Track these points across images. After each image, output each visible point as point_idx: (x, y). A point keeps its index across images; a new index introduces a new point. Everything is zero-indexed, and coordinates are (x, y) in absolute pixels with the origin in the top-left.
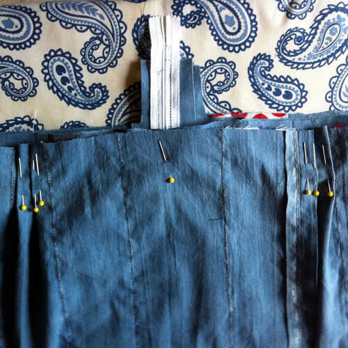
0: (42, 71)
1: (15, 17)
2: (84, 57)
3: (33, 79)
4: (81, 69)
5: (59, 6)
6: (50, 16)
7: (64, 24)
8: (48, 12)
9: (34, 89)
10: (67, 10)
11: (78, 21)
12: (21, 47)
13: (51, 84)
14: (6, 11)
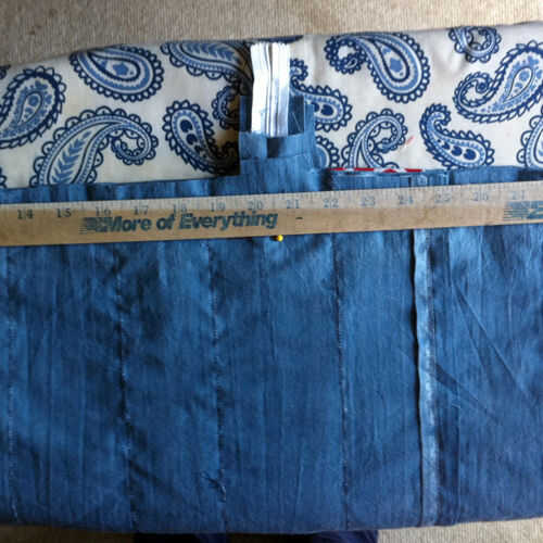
0: (163, 128)
1: (129, 61)
2: (216, 109)
3: (151, 137)
4: (212, 124)
5: (185, 49)
6: (174, 60)
7: (192, 70)
8: (172, 56)
9: (152, 149)
10: (195, 54)
11: (209, 66)
12: (136, 99)
13: (173, 143)
14: (117, 53)
